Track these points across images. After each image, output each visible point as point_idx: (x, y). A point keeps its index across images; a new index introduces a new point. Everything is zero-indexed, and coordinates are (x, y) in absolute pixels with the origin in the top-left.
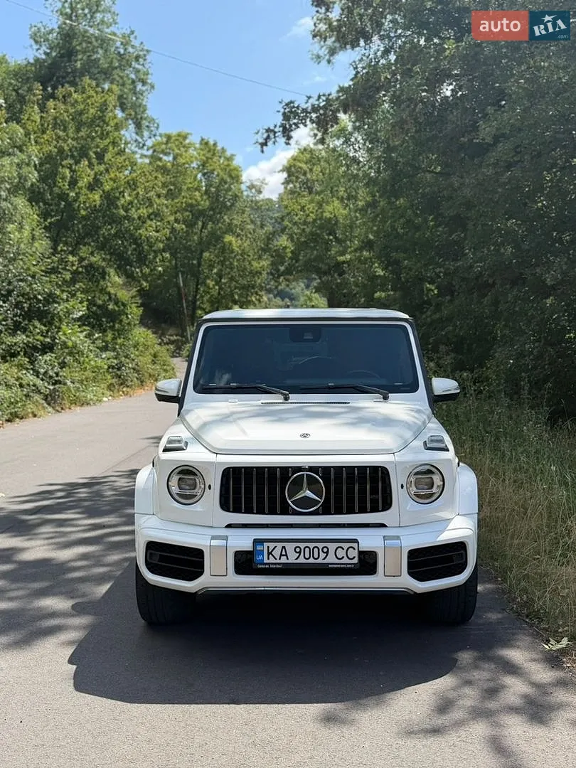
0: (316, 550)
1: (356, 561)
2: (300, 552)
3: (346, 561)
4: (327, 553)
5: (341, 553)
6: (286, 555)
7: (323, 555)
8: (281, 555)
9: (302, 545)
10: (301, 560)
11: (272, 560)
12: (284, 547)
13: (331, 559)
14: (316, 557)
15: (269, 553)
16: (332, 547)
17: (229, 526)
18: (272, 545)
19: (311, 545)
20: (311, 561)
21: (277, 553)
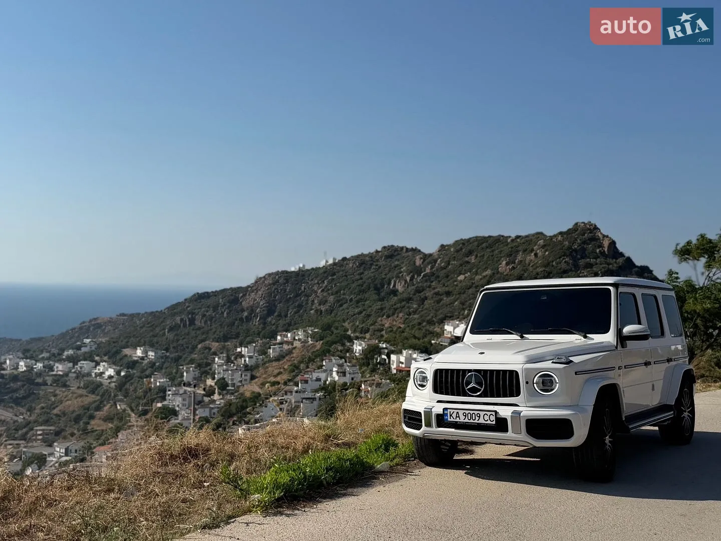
0: (474, 415)
1: (494, 423)
2: (465, 416)
3: (489, 422)
4: (479, 417)
5: (486, 418)
6: (459, 417)
7: (477, 418)
8: (456, 417)
9: (467, 412)
10: (467, 420)
11: (452, 420)
12: (457, 412)
13: (482, 421)
14: (474, 419)
15: (451, 415)
16: (482, 413)
17: (439, 402)
18: (452, 411)
19: (472, 412)
20: (472, 421)
21: (454, 415)
